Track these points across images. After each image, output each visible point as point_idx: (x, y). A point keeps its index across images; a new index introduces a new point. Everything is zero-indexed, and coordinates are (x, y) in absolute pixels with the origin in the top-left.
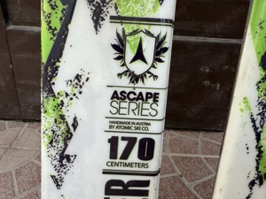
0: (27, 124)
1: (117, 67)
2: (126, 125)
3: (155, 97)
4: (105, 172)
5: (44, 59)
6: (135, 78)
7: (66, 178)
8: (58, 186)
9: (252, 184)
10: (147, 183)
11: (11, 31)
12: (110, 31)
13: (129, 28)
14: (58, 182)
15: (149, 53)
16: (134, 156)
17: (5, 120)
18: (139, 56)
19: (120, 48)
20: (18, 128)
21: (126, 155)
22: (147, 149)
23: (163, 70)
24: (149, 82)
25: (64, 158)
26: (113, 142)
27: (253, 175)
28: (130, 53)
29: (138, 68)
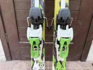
1: (39, 67)
6: (41, 68)
12: (38, 64)
13: (40, 63)
15: (42, 65)
17: (18, 60)
18: (41, 66)
19: (39, 65)
28: (40, 66)
29: (41, 67)
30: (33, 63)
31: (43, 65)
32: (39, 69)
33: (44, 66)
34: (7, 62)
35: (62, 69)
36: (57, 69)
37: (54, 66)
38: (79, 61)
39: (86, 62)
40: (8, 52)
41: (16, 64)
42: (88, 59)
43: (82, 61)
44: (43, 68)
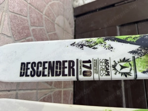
1: (117, 60)
2: (96, 65)
3: (108, 74)
4: (77, 60)
5: (116, 37)
6: (114, 67)
7: (75, 47)
8: (71, 45)
10: (73, 75)
11: (116, 28)
13: (132, 63)
14: (73, 44)
16: (84, 69)
18: (123, 67)
19: (124, 60)
23: (118, 77)
24: (113, 72)
25: (82, 46)
26: (89, 61)
28: (123, 64)
29: (118, 67)
30: (129, 40)
31: (126, 74)
32: (107, 60)
33: (123, 77)
40: (93, 8)
41: (70, 24)
44: (112, 72)
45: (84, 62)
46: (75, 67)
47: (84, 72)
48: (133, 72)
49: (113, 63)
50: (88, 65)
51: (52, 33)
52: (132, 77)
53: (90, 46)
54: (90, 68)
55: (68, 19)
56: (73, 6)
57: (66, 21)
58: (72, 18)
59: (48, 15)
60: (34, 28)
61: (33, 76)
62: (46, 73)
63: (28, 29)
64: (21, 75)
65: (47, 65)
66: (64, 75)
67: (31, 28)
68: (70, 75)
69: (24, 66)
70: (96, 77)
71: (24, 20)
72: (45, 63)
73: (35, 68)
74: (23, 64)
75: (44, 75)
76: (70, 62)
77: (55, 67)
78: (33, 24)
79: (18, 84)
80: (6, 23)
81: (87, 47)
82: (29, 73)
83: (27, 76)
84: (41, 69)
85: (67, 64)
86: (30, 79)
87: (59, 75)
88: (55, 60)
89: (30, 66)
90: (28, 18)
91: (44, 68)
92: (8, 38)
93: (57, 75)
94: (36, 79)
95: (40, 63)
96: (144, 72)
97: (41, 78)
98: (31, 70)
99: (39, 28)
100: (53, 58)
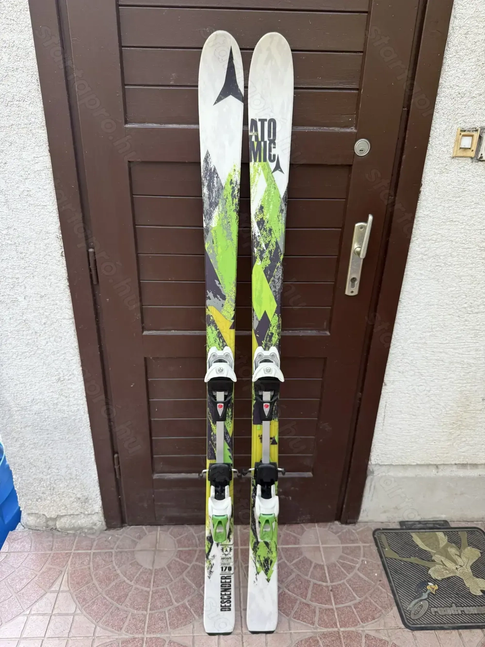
0: (159, 528)
1: (222, 553)
2: (224, 564)
3: (231, 558)
4: (221, 574)
6: (226, 555)
7: (211, 576)
9: (256, 575)
10: (231, 576)
12: (220, 547)
13: (224, 546)
14: (209, 577)
15: (228, 549)
16: (227, 570)
17: (143, 525)
18: (227, 551)
19: (222, 550)
20: (154, 532)
21: (225, 570)
22: (230, 569)
23: (232, 553)
25: (211, 572)
26: (222, 568)
27: (256, 573)
28: (224, 551)
29: (226, 553)
30: (209, 546)
31: (231, 549)
32: (222, 558)
33: (232, 551)
34: (107, 531)
35: (270, 555)
36: (259, 556)
37: (253, 550)
38: (337, 522)
39: (357, 525)
40: (115, 504)
41: (140, 538)
42: (362, 517)
43: (346, 523)
44: (229, 556)
45: (222, 570)
46: (226, 576)
47: (229, 570)
48: (229, 546)
49: (224, 555)
50: (224, 568)
51: (170, 573)
52: (232, 547)
53: (212, 567)
54: (226, 568)
55: (135, 543)
56: (102, 532)
57: (138, 547)
58: (129, 532)
59: (147, 582)
60: (174, 601)
61: (230, 602)
62: (229, 593)
63: (178, 607)
64: (230, 610)
65: (223, 593)
66: (230, 582)
67: (176, 604)
68: (231, 579)
69: (223, 609)
70: (232, 565)
71: (169, 614)
72: (221, 595)
73: (225, 600)
74: (221, 610)
75: (230, 594)
76: (222, 579)
77: (225, 588)
78: (170, 602)
79: (236, 610)
80: (181, 632)
81: (212, 569)
82: (229, 605)
83: (230, 606)
84: (226, 597)
85: (223, 581)
86: (233, 604)
87: (230, 585)
88: (220, 588)
89: (223, 605)
90: (166, 610)
91: (225, 595)
92: (195, 627)
93: (230, 586)
94: (232, 600)
95: (221, 598)
96: (230, 541)
97: (232, 596)
98: (226, 604)
99: (171, 594)
100: (219, 589)
